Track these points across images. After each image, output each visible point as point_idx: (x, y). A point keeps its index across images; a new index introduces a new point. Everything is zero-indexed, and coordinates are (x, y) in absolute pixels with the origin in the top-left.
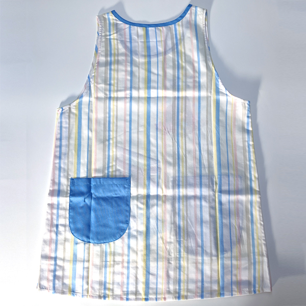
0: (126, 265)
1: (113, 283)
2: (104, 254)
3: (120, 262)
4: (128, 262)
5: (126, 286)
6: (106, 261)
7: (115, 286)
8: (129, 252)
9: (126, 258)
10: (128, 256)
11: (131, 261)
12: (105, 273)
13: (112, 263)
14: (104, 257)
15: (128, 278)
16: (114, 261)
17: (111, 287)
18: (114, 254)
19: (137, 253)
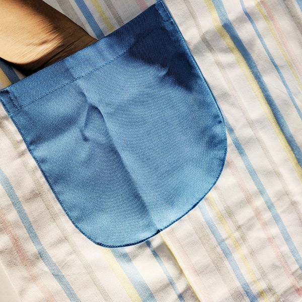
0: (267, 216)
1: (264, 275)
2: (208, 231)
3: (251, 219)
4: (270, 206)
5: (293, 259)
6: (221, 242)
7: (271, 276)
8: (258, 183)
9: (259, 202)
10: (262, 192)
11: (273, 200)
12: (236, 268)
13: (237, 234)
14: (212, 236)
15: (287, 239)
16: (239, 228)
17: (262, 285)
18: (230, 213)
19: (277, 174)
